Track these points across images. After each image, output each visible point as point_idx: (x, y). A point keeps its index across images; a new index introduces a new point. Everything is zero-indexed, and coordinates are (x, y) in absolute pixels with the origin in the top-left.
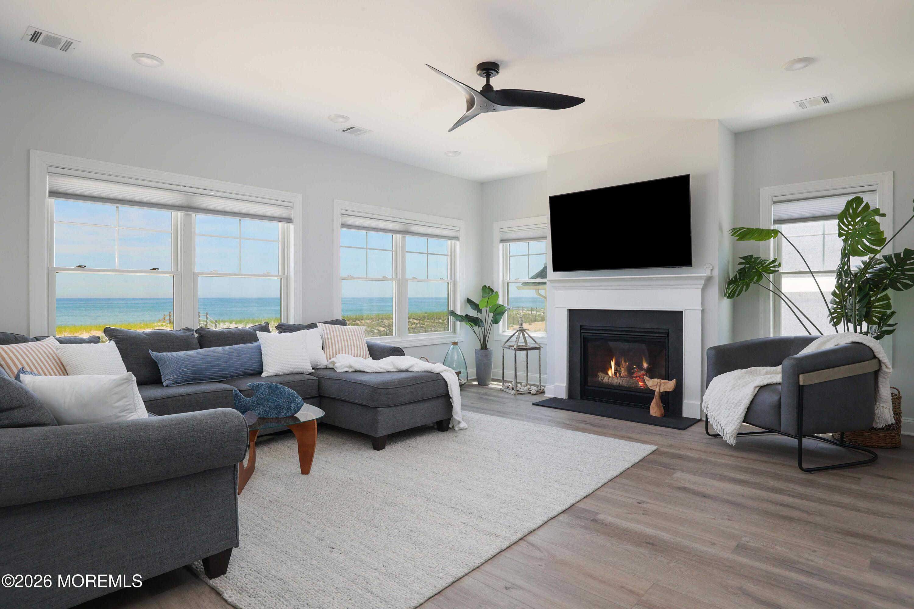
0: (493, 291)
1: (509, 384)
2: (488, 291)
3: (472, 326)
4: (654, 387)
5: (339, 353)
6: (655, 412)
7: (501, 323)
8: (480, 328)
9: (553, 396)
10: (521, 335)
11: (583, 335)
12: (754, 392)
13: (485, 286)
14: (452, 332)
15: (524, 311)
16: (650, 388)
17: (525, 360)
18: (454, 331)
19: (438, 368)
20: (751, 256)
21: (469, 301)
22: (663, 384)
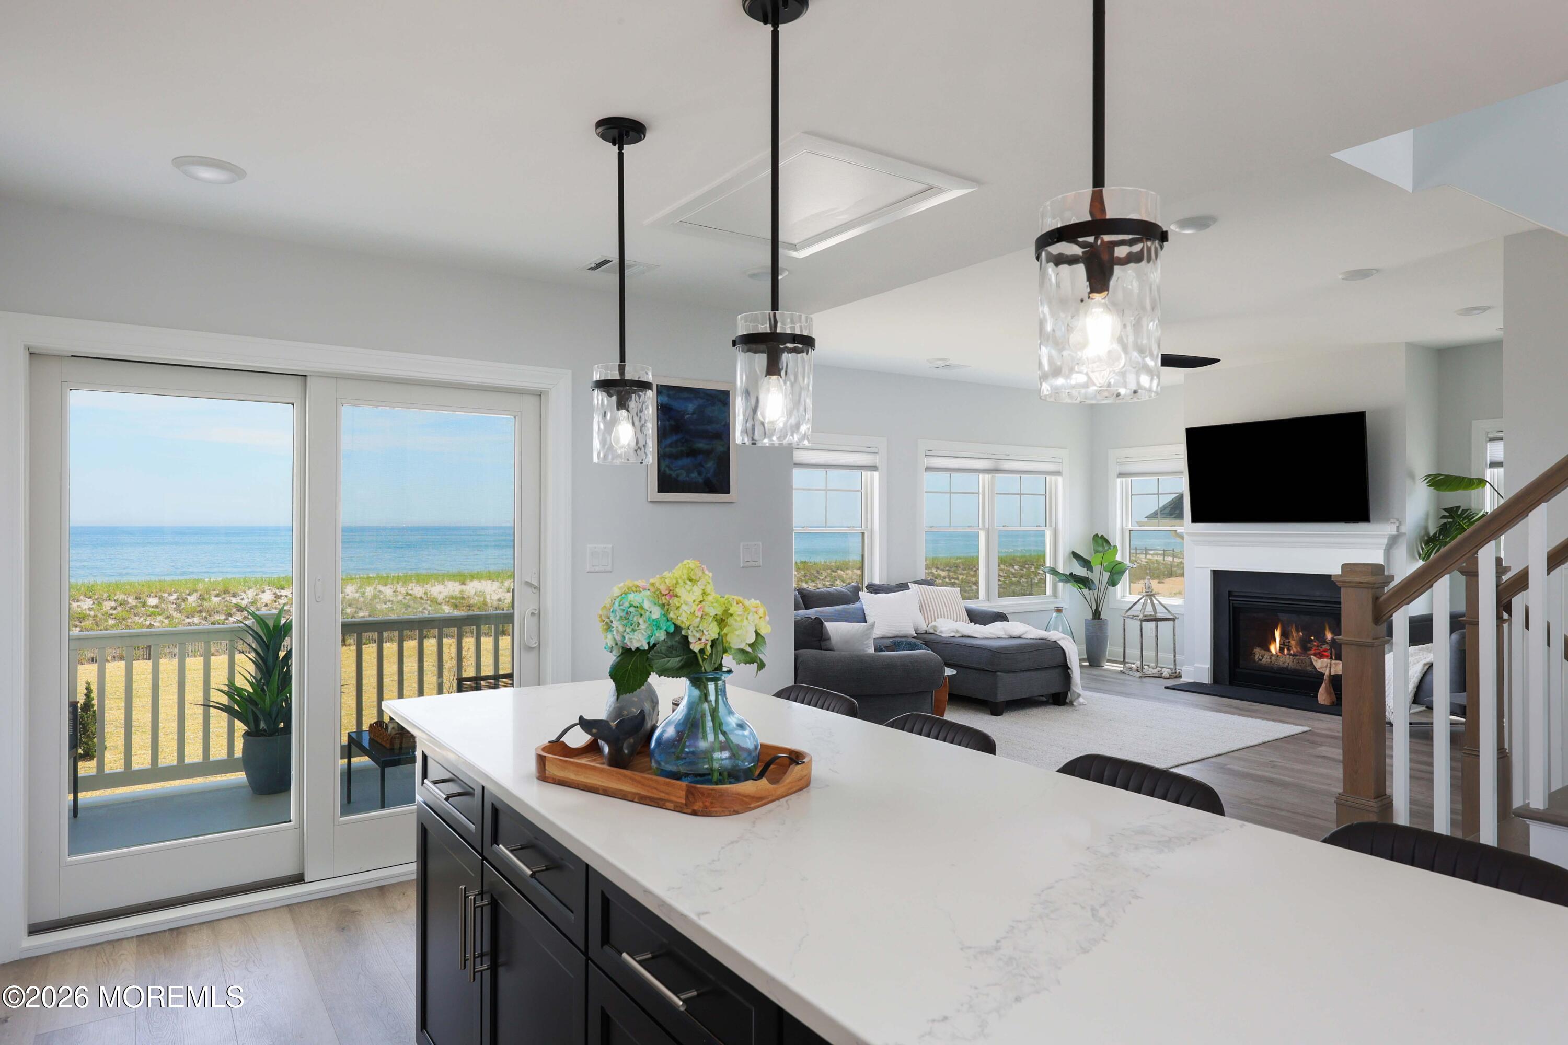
0: (1107, 542)
1: (1133, 665)
2: (1101, 542)
3: (1081, 588)
4: (1323, 669)
5: (938, 618)
6: (1324, 700)
7: (1119, 586)
8: (1091, 591)
9: (1193, 681)
10: (1149, 601)
11: (1233, 604)
12: (1423, 669)
13: (1097, 535)
14: (1052, 596)
15: (1149, 557)
16: (1319, 670)
17: (1154, 635)
18: (1055, 594)
19: (1054, 635)
20: (1458, 508)
21: (1075, 555)
22: (1334, 665)
